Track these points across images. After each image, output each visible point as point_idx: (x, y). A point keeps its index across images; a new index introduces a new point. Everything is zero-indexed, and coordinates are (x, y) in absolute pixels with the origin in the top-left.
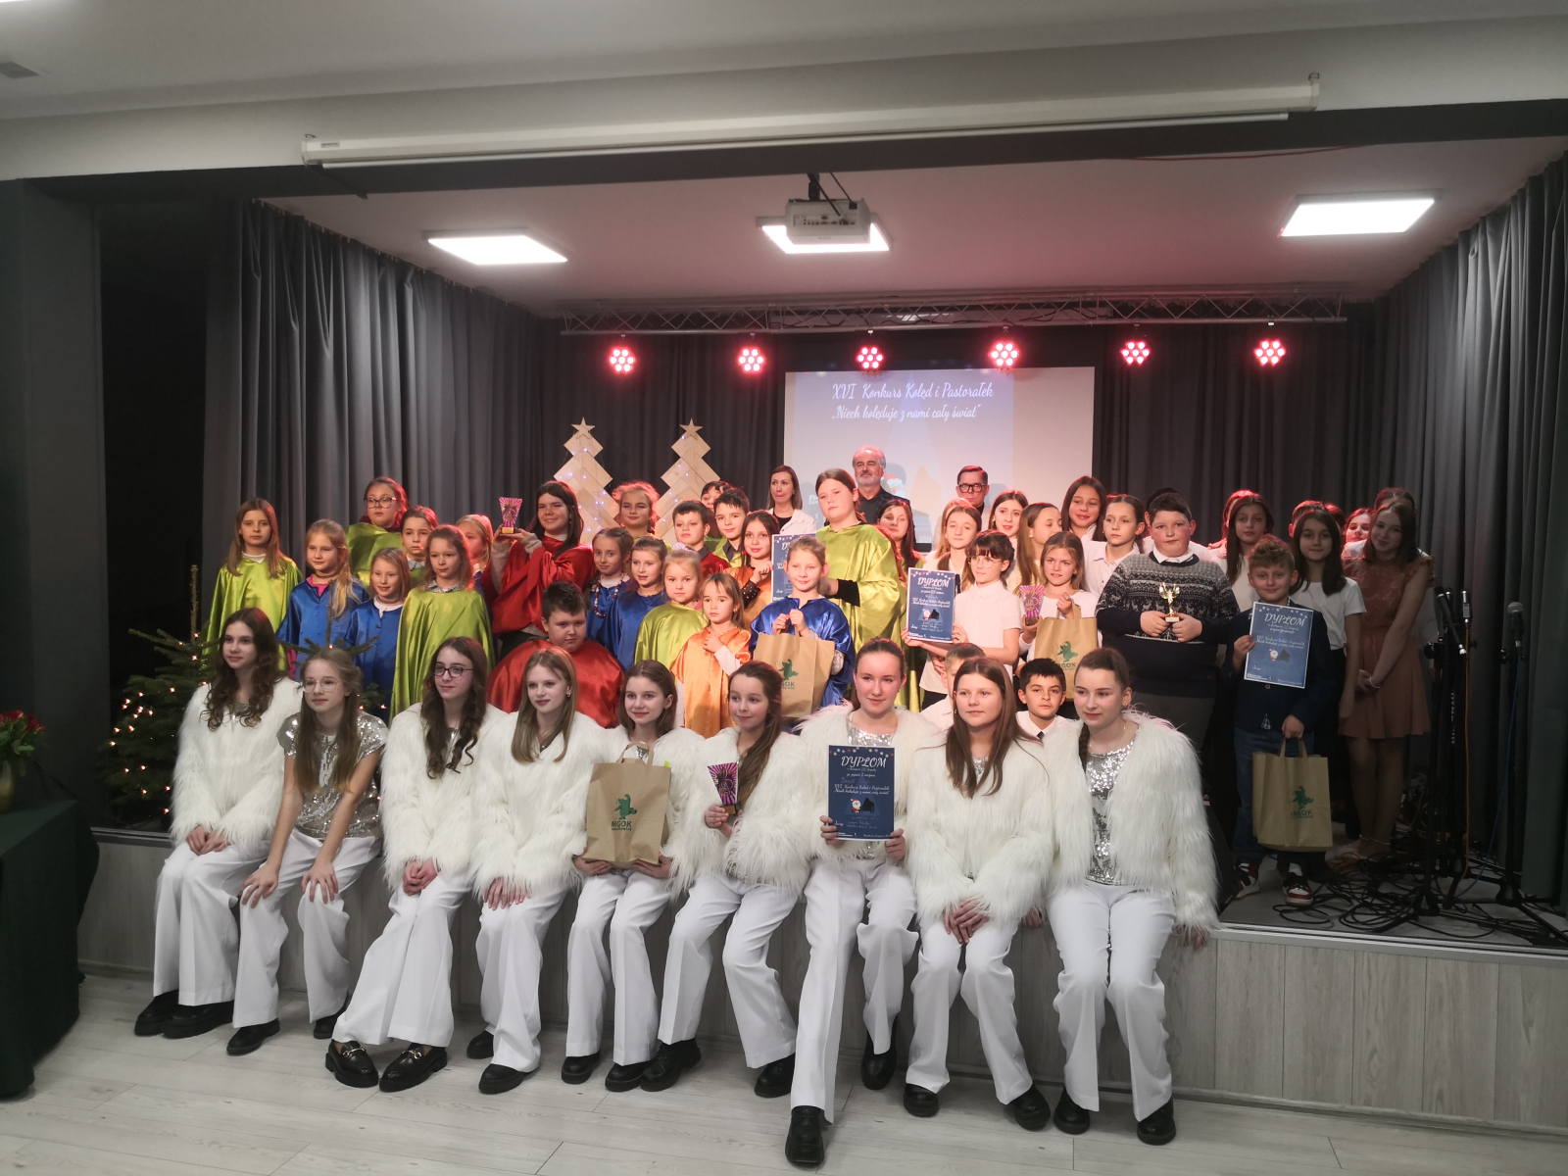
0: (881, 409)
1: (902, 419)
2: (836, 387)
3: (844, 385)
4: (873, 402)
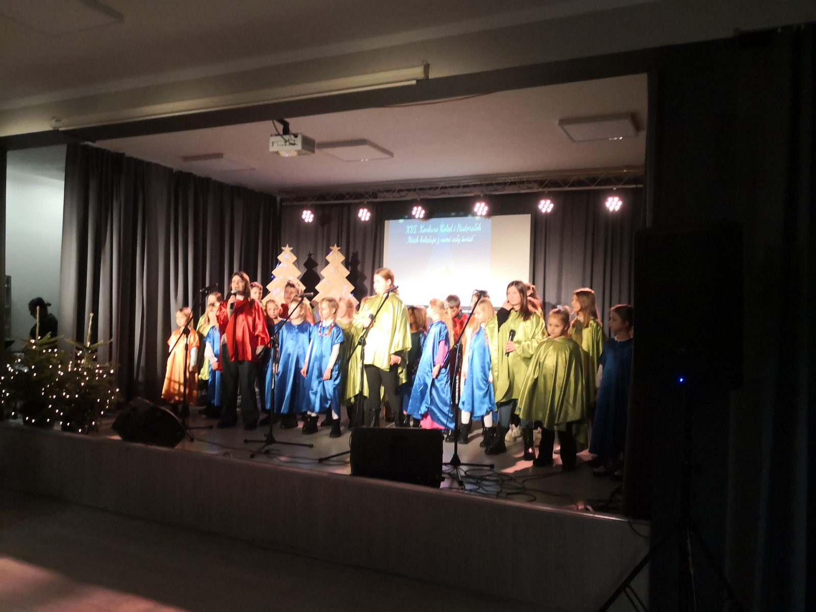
0: (428, 238)
1: (438, 243)
2: (408, 227)
3: (411, 227)
4: (425, 235)
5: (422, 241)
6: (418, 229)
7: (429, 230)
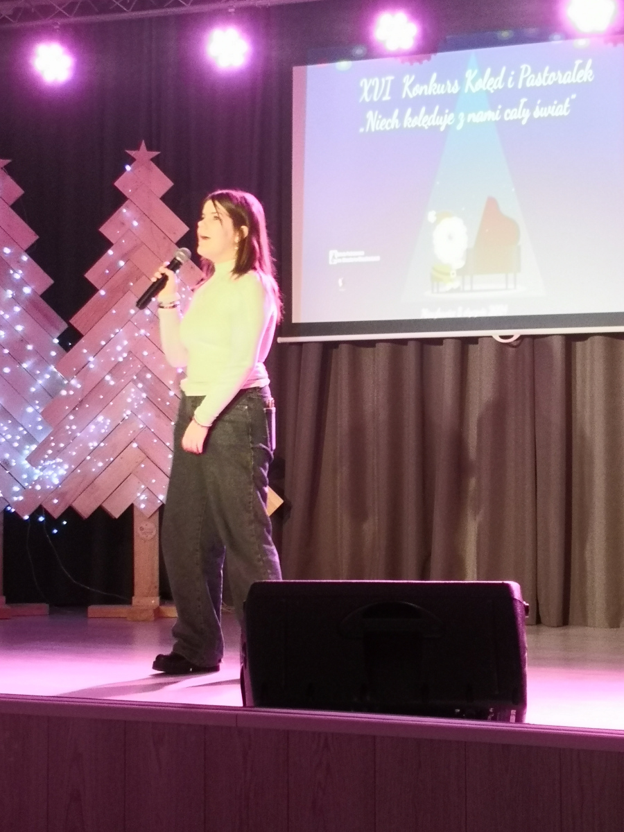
0: (429, 112)
1: (459, 127)
2: (365, 84)
3: (375, 81)
4: (418, 104)
5: (410, 122)
6: (397, 87)
7: (433, 88)
